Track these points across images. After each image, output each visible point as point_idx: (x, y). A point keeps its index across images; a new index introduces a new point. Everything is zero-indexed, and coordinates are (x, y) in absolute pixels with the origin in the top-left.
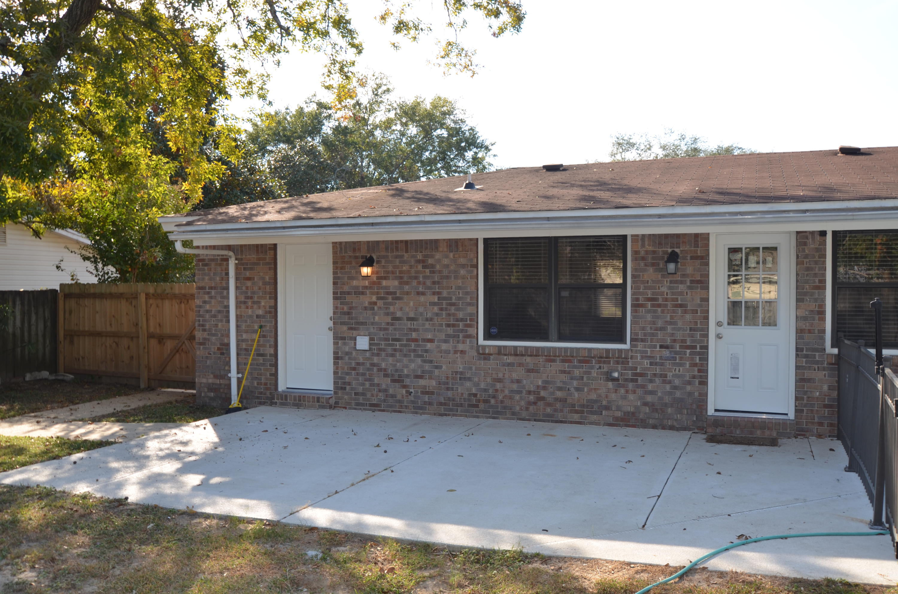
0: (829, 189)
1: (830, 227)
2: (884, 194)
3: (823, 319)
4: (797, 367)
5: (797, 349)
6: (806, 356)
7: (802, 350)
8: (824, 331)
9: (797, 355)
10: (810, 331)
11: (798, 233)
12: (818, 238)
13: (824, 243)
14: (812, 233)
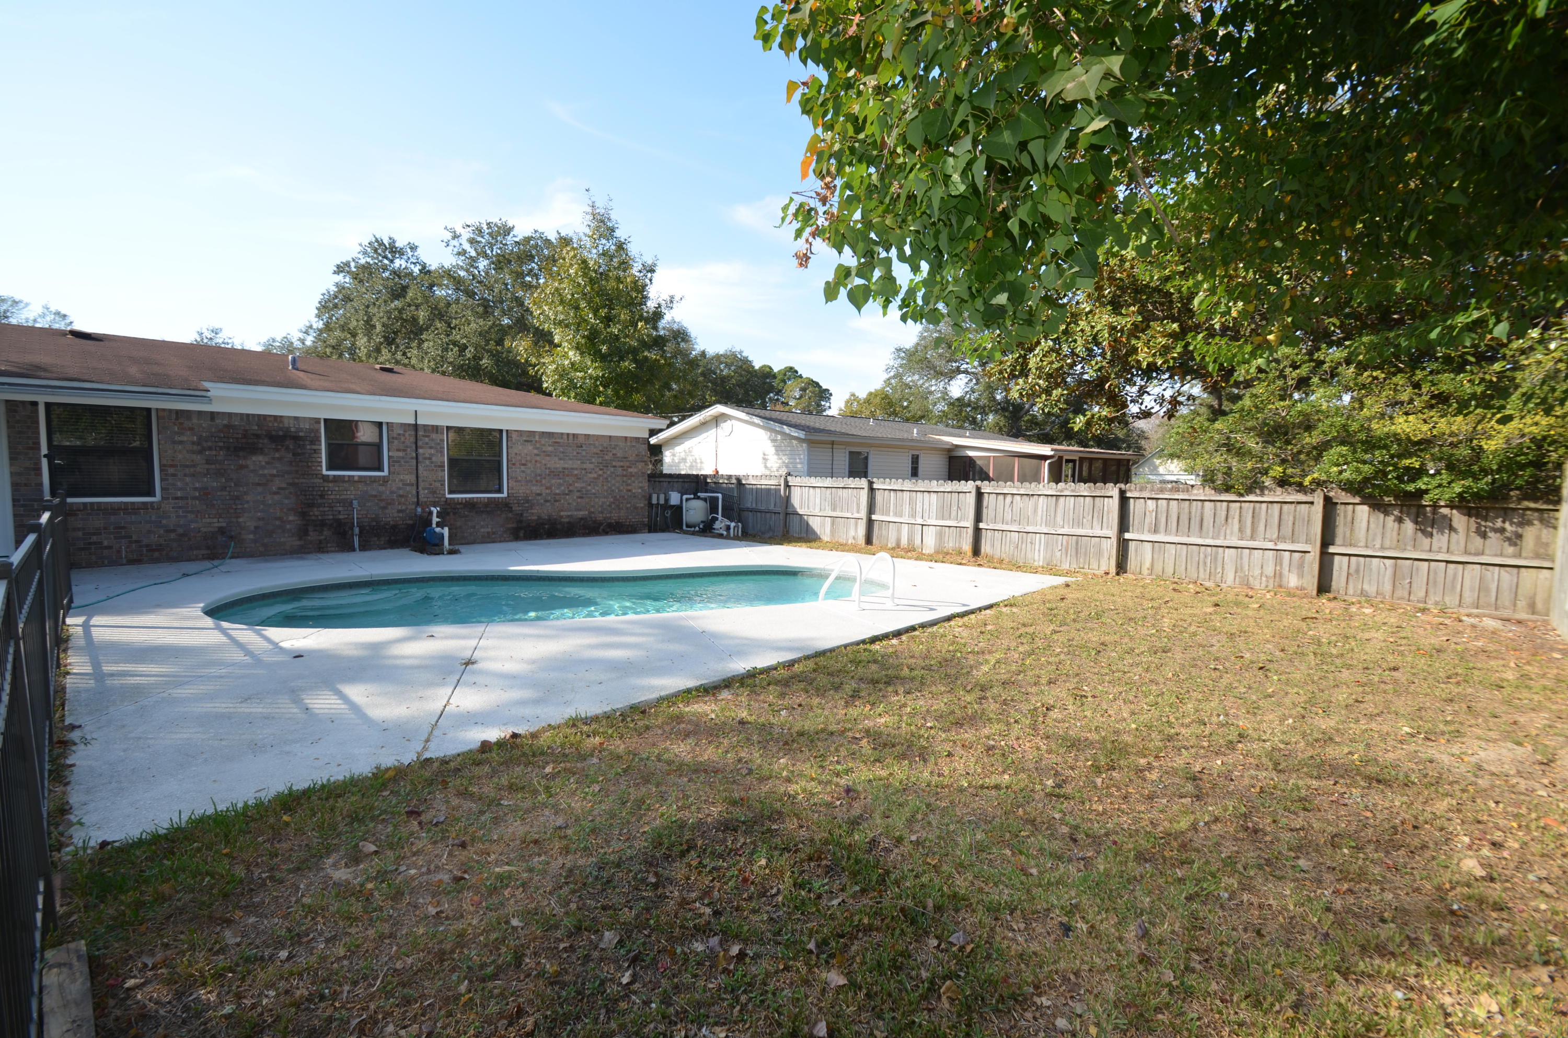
0: (38, 368)
1: (42, 399)
2: (86, 378)
3: (40, 475)
4: (15, 515)
5: (14, 500)
6: (23, 506)
7: (19, 500)
8: (41, 484)
9: (14, 506)
10: (26, 485)
11: (7, 401)
12: (29, 407)
13: (37, 412)
14: (23, 403)
